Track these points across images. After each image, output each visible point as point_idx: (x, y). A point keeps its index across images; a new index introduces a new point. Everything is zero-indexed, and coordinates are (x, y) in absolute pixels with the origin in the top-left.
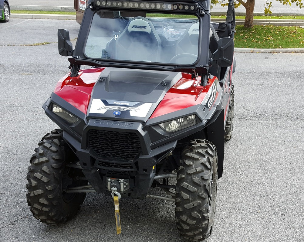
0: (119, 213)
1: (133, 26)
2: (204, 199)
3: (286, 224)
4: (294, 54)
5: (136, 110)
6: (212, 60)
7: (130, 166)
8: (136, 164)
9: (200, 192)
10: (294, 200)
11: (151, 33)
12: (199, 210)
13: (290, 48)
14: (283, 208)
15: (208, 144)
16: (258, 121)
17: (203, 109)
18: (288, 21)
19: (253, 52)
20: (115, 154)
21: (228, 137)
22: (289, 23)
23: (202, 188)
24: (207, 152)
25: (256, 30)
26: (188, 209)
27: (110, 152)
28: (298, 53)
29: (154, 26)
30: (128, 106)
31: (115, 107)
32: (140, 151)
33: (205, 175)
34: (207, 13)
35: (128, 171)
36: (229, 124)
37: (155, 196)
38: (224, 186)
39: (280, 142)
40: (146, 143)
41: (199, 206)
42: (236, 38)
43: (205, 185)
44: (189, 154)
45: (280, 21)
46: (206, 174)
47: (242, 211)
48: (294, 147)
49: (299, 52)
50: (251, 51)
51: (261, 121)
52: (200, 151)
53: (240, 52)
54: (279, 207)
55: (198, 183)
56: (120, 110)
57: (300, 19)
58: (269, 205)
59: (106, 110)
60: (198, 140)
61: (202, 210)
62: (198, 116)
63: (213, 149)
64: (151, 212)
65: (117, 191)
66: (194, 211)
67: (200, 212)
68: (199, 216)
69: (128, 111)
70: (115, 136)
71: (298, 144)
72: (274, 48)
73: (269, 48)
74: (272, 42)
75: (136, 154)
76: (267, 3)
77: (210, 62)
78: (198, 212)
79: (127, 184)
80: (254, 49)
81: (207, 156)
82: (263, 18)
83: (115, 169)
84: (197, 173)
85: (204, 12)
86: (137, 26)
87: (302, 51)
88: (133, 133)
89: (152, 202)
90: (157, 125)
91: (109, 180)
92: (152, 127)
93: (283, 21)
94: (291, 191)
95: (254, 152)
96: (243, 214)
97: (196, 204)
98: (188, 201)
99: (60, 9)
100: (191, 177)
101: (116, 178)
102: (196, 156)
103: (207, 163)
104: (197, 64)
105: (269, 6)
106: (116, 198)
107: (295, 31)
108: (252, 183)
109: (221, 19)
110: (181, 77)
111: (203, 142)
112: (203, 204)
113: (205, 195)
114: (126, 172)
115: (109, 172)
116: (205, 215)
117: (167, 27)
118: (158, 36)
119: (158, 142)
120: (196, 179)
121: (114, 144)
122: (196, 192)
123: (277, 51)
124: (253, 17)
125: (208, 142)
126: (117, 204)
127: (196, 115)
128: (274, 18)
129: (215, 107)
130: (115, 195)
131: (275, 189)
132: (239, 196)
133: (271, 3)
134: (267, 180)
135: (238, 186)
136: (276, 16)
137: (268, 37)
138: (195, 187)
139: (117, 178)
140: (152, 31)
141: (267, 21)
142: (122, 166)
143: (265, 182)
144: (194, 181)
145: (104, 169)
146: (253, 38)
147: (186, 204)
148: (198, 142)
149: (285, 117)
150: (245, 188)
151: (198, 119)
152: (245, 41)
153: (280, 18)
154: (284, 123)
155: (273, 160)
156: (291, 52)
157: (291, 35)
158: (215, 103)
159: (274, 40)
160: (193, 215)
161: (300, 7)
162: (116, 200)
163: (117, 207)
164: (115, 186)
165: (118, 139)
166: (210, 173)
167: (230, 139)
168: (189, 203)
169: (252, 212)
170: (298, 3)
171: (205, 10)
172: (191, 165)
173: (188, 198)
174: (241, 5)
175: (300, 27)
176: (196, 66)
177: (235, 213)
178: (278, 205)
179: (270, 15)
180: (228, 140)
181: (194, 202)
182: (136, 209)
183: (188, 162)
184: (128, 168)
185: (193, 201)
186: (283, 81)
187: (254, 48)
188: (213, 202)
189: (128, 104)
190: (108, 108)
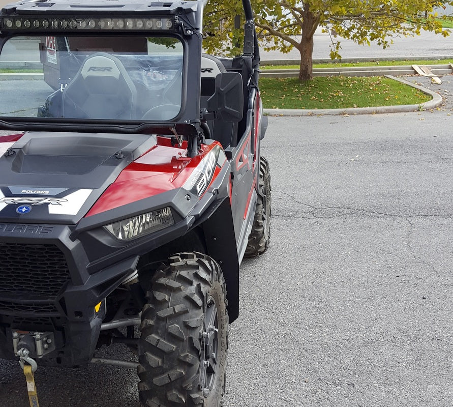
0: (37, 397)
1: (89, 68)
2: (190, 365)
3: (356, 402)
4: (376, 115)
5: (60, 203)
6: (207, 111)
7: (52, 308)
8: (62, 302)
9: (182, 352)
10: (371, 356)
11: (119, 78)
12: (182, 387)
13: (370, 106)
14: (352, 373)
15: (201, 259)
16: (314, 220)
17: (186, 197)
18: (367, 69)
19: (312, 115)
20: (24, 286)
21: (261, 247)
22: (369, 73)
23: (186, 344)
24: (197, 276)
25: (317, 83)
26: (161, 386)
27: (14, 283)
28: (381, 113)
29: (126, 68)
30: (46, 196)
31: (22, 200)
32: (68, 278)
33: (191, 318)
34: (195, 34)
35: (51, 318)
36: (261, 225)
37: (109, 361)
38: (250, 334)
39: (349, 253)
40: (76, 263)
41: (182, 379)
42: (286, 96)
43: (191, 339)
44: (162, 280)
45: (356, 69)
46: (194, 317)
47: (276, 381)
48: (373, 261)
49: (384, 113)
50: (309, 114)
51: (320, 220)
52: (184, 273)
53: (292, 116)
54: (345, 370)
55: (177, 334)
56: (30, 204)
57: (385, 65)
58: (327, 367)
59: (6, 205)
60: (184, 253)
61: (186, 387)
62: (176, 209)
63: (210, 269)
64: (112, 390)
65: (30, 356)
66: (171, 390)
67: (184, 391)
68: (181, 399)
69: (46, 205)
70: (20, 251)
71: (380, 256)
72: (344, 108)
73: (338, 107)
74: (342, 99)
75: (62, 285)
76: (333, 44)
77: (202, 114)
78: (179, 391)
79: (50, 341)
80: (313, 110)
81: (195, 283)
82: (329, 67)
83: (24, 314)
84: (175, 316)
85: (190, 32)
86: (95, 68)
87: (388, 110)
88: (52, 245)
89: (116, 369)
90: (100, 228)
91: (15, 335)
92: (89, 233)
93: (359, 69)
94: (366, 340)
95: (305, 271)
96: (278, 386)
97: (174, 376)
98: (160, 371)
99: (22, 65)
100: (164, 323)
101: (28, 331)
102: (175, 284)
103: (195, 295)
104: (181, 120)
105: (337, 48)
106: (27, 370)
107: (378, 82)
108: (299, 326)
109: (265, 70)
110: (155, 143)
111: (192, 257)
112: (188, 375)
113: (191, 357)
114: (48, 318)
115: (16, 320)
116: (194, 396)
117: (147, 69)
118: (133, 83)
119: (103, 259)
120: (175, 327)
121: (20, 267)
122: (174, 351)
123: (349, 111)
124: (312, 66)
125: (203, 257)
126: (31, 379)
127: (172, 207)
128: (346, 66)
129: (211, 192)
130: (27, 364)
131: (338, 335)
132: (274, 352)
133: (338, 44)
134: (325, 321)
135: (273, 333)
136: (348, 62)
137: (335, 92)
138: (173, 343)
139: (32, 331)
140: (121, 75)
141: (335, 70)
142: (38, 307)
143: (321, 325)
144: (170, 330)
145: (7, 316)
146: (313, 95)
147: (156, 376)
148: (183, 257)
149: (359, 212)
150: (286, 336)
151: (177, 215)
152: (300, 99)
153: (355, 65)
154: (357, 221)
155: (337, 285)
156: (371, 113)
157: (371, 88)
158: (212, 186)
159: (346, 96)
160: (170, 398)
161: (384, 48)
162: (29, 373)
163: (31, 387)
164: (25, 347)
165: (26, 257)
166: (203, 314)
167: (264, 251)
168: (162, 373)
169: (294, 381)
170: (380, 41)
171: (193, 29)
172: (165, 301)
173: (160, 364)
174: (294, 49)
175: (385, 77)
176: (179, 122)
177: (264, 384)
178: (343, 366)
179: (340, 61)
180: (261, 253)
181: (171, 372)
182: (85, 383)
183: (160, 296)
184: (49, 311)
185: (169, 370)
186: (358, 156)
187: (314, 108)
188: (219, 366)
189: (47, 193)
190: (10, 200)
